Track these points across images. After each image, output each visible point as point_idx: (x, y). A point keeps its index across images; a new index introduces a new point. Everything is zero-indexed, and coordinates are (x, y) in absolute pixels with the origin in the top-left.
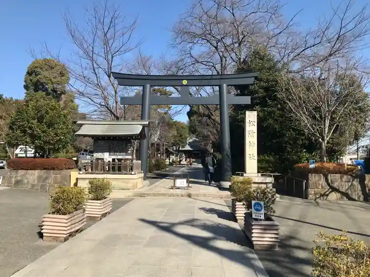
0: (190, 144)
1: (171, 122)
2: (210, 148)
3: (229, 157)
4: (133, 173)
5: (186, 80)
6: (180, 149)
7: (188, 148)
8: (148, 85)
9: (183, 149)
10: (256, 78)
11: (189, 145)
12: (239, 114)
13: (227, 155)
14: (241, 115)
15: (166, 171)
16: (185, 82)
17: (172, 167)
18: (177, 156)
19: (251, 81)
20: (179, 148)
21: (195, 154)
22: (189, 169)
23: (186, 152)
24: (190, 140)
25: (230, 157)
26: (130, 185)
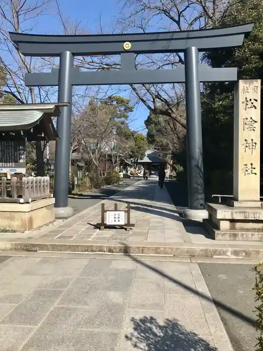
0: (149, 156)
1: (128, 132)
2: (169, 160)
3: (200, 170)
4: (22, 200)
5: (130, 41)
6: (139, 161)
7: (146, 160)
8: (68, 53)
9: (142, 161)
10: (247, 35)
11: (147, 157)
12: (217, 100)
13: (197, 166)
14: (219, 101)
15: (119, 186)
16: (127, 46)
17: (128, 179)
18: (135, 169)
19: (239, 40)
20: (137, 160)
21: (154, 166)
22: (147, 183)
23: (143, 164)
24: (148, 152)
25: (202, 169)
26: (16, 224)
